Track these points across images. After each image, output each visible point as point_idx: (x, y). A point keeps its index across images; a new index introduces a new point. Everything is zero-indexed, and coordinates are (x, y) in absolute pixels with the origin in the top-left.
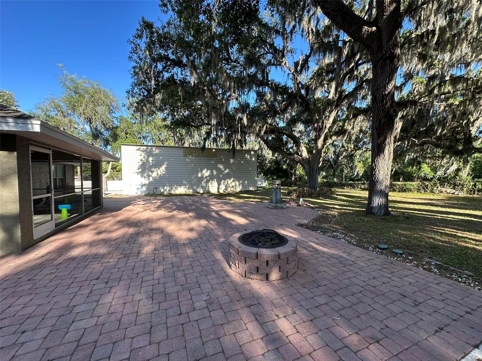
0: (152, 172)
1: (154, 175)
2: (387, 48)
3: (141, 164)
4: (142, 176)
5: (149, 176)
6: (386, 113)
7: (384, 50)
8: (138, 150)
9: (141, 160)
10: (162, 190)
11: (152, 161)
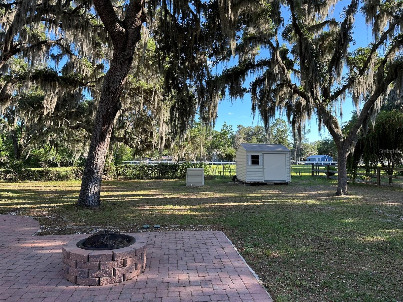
2: (129, 52)
6: (114, 104)
7: (126, 51)
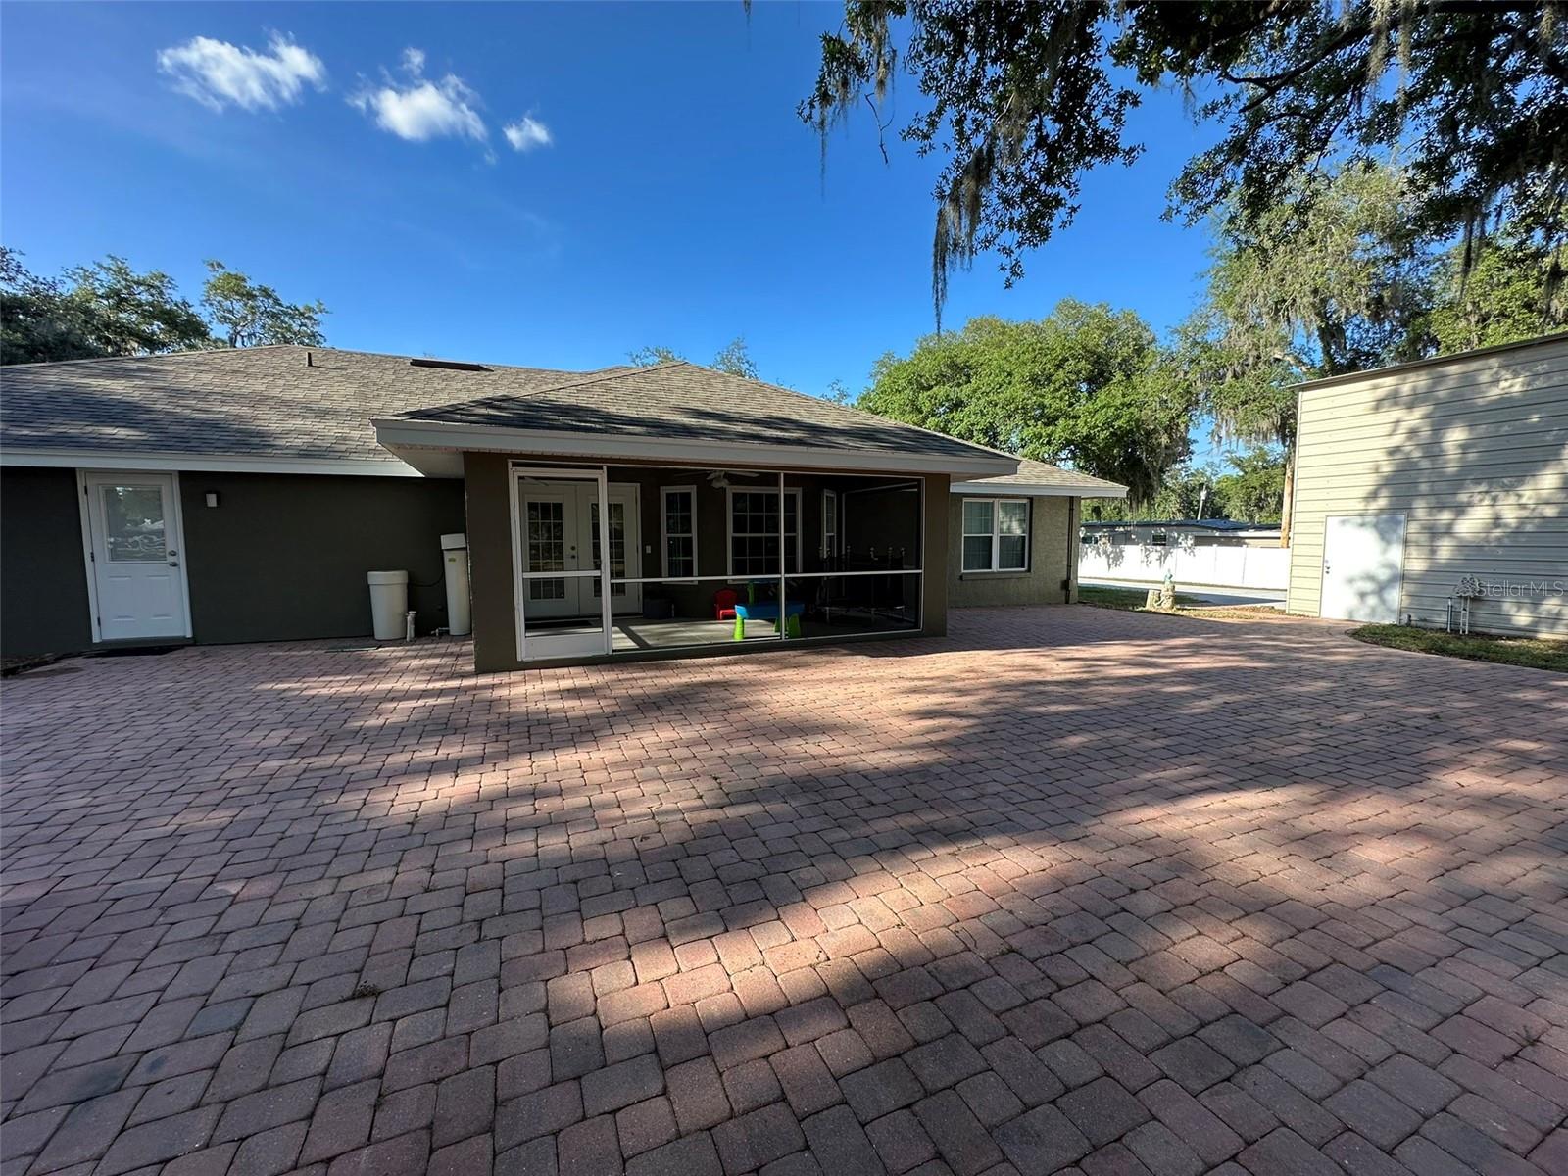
0: (1461, 510)
1: (1472, 523)
3: (1387, 468)
4: (1385, 536)
5: (1434, 533)
8: (1378, 406)
9: (1393, 451)
10: (1523, 619)
11: (1465, 447)
